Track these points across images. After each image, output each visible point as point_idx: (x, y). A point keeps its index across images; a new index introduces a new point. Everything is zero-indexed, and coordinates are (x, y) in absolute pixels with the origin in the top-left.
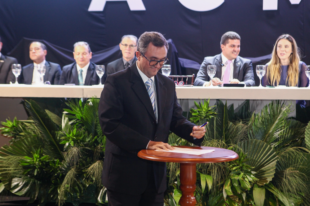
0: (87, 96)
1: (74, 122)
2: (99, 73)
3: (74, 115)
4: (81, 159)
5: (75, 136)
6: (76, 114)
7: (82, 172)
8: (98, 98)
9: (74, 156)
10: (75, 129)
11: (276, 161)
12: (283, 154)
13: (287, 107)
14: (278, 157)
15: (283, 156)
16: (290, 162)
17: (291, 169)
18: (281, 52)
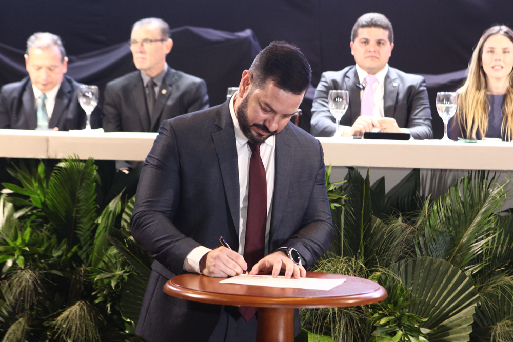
0: (56, 156)
1: (27, 212)
2: (84, 103)
3: (27, 197)
4: (41, 298)
5: (27, 245)
6: (32, 196)
7: (43, 326)
8: (81, 161)
9: (25, 289)
10: (28, 230)
11: (475, 305)
12: (490, 289)
13: (501, 187)
14: (479, 297)
15: (491, 296)
16: (506, 307)
17: (506, 323)
18: (494, 63)
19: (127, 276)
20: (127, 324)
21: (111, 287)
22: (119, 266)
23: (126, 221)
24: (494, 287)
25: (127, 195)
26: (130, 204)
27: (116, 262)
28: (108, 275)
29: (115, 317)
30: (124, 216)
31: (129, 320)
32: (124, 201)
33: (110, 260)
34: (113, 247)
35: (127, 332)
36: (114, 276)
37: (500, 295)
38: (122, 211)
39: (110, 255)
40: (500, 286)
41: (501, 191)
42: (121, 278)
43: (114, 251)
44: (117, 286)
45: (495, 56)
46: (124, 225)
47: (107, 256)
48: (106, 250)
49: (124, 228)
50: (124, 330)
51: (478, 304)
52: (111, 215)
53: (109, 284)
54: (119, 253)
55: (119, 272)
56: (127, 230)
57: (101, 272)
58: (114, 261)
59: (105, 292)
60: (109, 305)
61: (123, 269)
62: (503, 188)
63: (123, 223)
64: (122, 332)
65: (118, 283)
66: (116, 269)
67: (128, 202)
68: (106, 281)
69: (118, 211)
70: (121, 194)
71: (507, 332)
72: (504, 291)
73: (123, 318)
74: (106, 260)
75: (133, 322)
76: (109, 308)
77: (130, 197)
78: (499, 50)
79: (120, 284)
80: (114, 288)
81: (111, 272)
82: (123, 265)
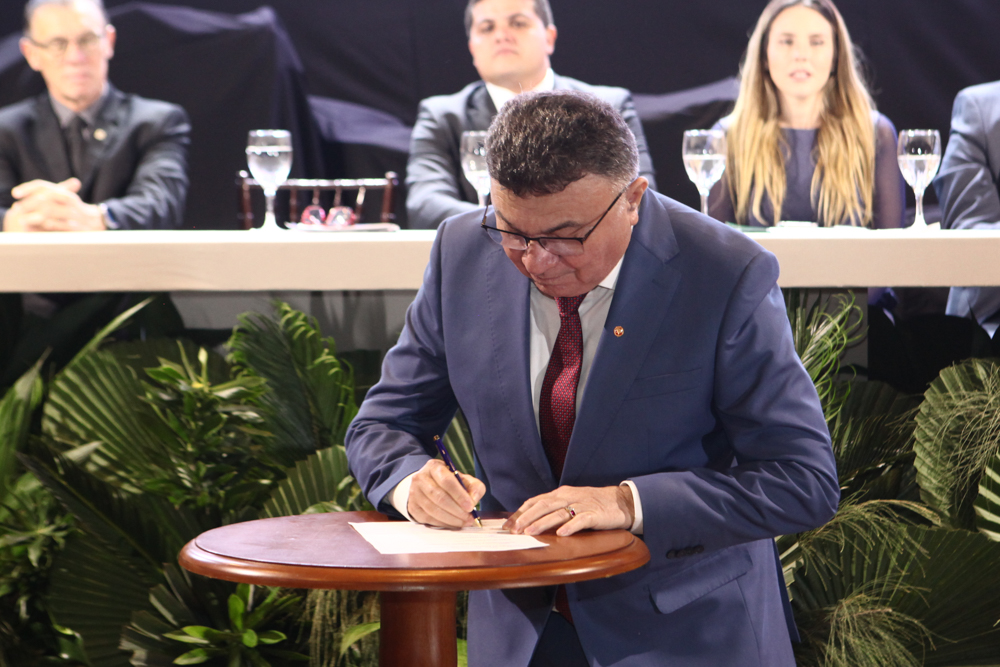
11: (793, 565)
12: (820, 532)
13: (835, 322)
14: (799, 550)
15: (822, 545)
16: (854, 567)
17: (860, 600)
18: (793, 67)
19: (64, 537)
20: (64, 641)
21: (28, 562)
22: (43, 516)
23: (52, 420)
24: (829, 527)
25: (53, 365)
26: (60, 384)
27: (36, 510)
28: (22, 537)
29: (37, 626)
30: (50, 410)
31: (68, 632)
32: (47, 376)
33: (23, 505)
34: (29, 475)
35: (65, 656)
36: (33, 539)
37: (842, 542)
38: (45, 398)
39: (22, 494)
40: (843, 525)
41: (835, 330)
42: (50, 542)
43: (30, 484)
44: (42, 560)
45: (795, 52)
46: (49, 431)
47: (16, 497)
48: (13, 482)
49: (49, 436)
50: (57, 653)
51: (798, 563)
52: (21, 409)
53: (25, 555)
54: (42, 488)
55: (44, 530)
56: (58, 439)
57: (6, 532)
58: (31, 506)
59: (15, 574)
60: (22, 603)
61: (52, 522)
62: (840, 323)
63: (47, 425)
64: (52, 658)
65: (44, 553)
66: (37, 522)
67: (55, 379)
68: (17, 550)
69: (36, 398)
70: (39, 364)
71: (860, 617)
72: (851, 534)
73: (58, 628)
74: (13, 503)
75: (77, 635)
76: (23, 609)
77: (60, 368)
78: (802, 40)
79: (48, 556)
80: (35, 564)
81: (25, 529)
82: (52, 514)
